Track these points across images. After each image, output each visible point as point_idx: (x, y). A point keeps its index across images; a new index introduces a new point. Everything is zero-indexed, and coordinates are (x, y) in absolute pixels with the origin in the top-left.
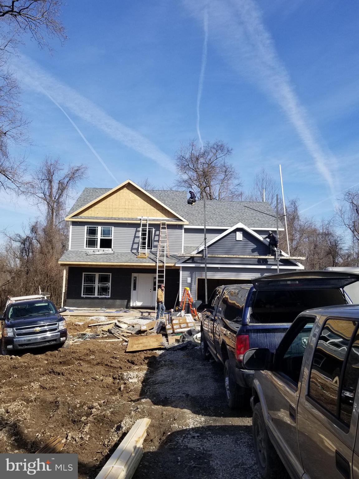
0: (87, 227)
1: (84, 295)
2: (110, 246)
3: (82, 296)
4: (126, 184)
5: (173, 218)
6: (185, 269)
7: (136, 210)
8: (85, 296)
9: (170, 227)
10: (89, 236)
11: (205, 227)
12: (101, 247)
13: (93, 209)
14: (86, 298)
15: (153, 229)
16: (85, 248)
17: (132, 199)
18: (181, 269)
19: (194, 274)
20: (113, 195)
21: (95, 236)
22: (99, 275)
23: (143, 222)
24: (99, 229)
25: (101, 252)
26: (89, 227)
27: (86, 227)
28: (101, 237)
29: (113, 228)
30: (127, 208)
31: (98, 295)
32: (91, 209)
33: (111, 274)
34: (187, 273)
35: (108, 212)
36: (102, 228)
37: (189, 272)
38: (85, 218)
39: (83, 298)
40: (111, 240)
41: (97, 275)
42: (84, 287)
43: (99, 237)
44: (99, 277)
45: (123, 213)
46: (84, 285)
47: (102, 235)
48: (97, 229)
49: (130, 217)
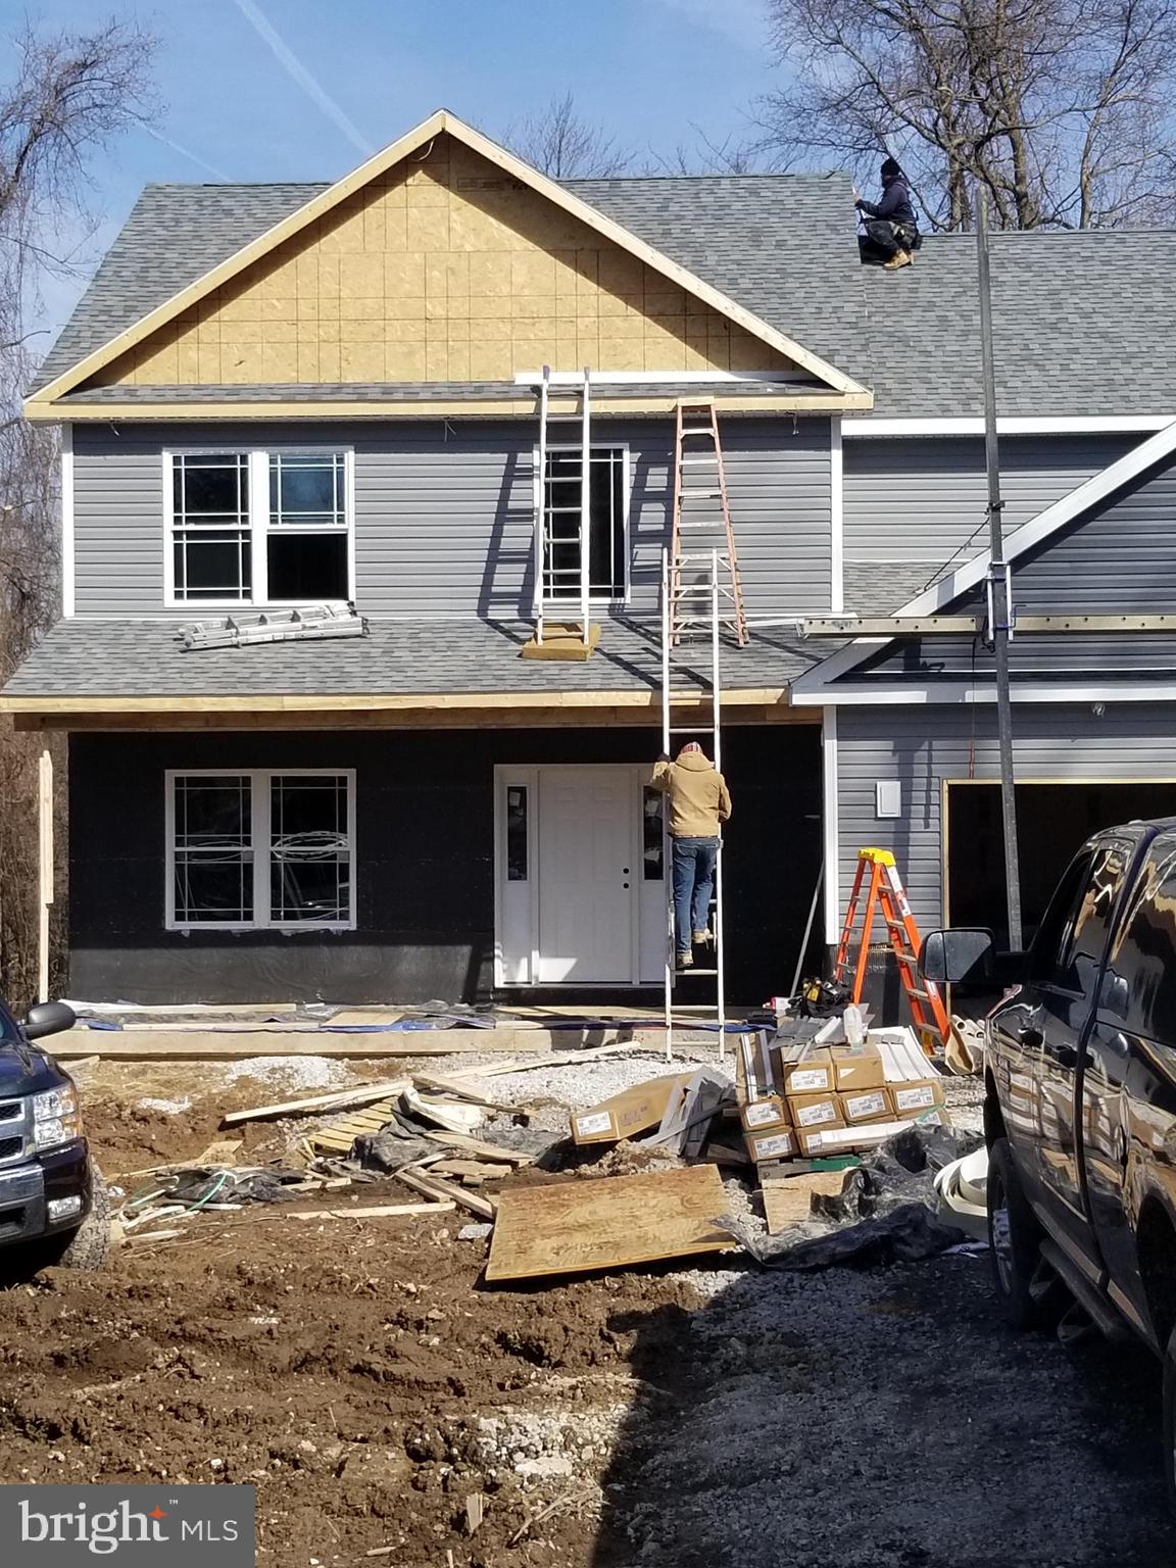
0: (176, 460)
1: (179, 917)
2: (334, 587)
3: (170, 924)
4: (425, 146)
5: (759, 369)
6: (856, 722)
7: (506, 328)
8: (186, 926)
9: (744, 432)
10: (189, 520)
11: (991, 425)
12: (275, 592)
13: (206, 328)
14: (199, 940)
15: (626, 455)
16: (170, 601)
17: (468, 248)
18: (830, 726)
19: (921, 756)
20: (341, 228)
21: (233, 519)
22: (275, 781)
23: (550, 408)
24: (259, 465)
25: (276, 629)
26: (189, 460)
27: (167, 457)
28: (274, 520)
29: (350, 456)
30: (440, 312)
31: (275, 916)
32: (191, 333)
33: (351, 774)
34: (874, 752)
35: (306, 351)
36: (272, 461)
37: (889, 744)
38: (160, 396)
39: (176, 940)
40: (340, 540)
41: (261, 784)
42: (179, 868)
43: (260, 521)
44: (275, 793)
45: (410, 354)
46: (178, 856)
47: (280, 513)
48: (244, 472)
49: (461, 375)
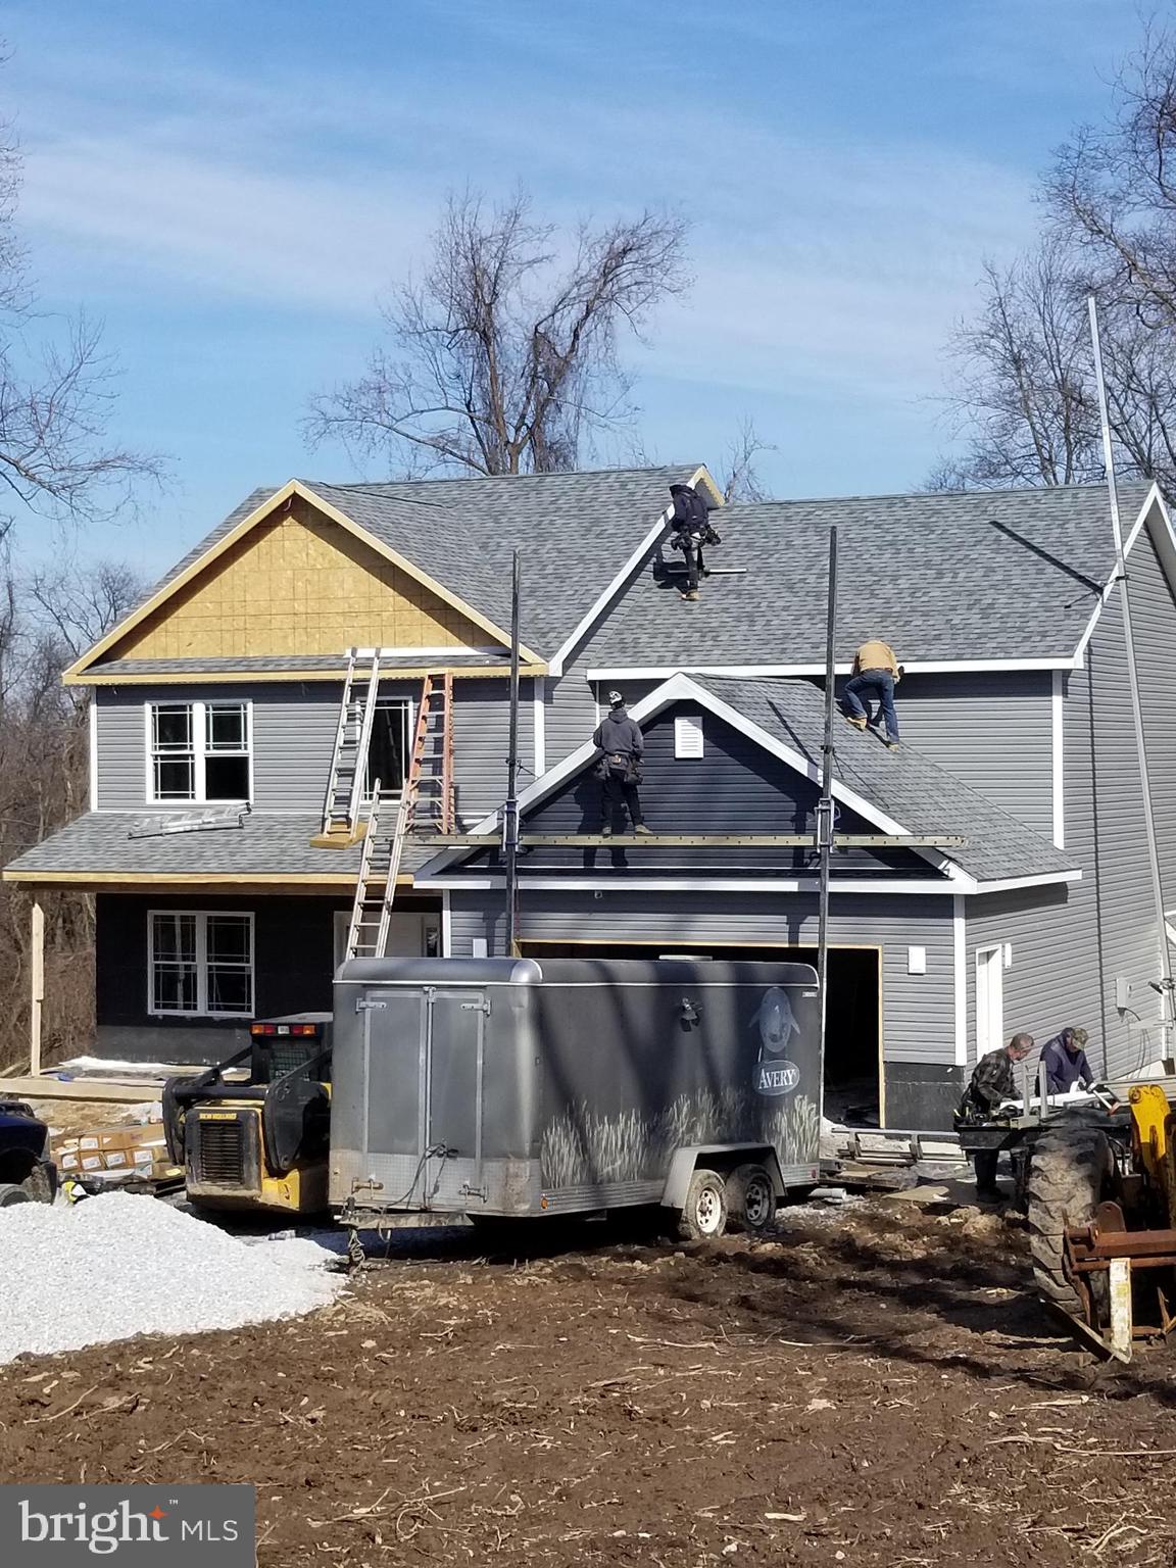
0: (154, 709)
1: (157, 1006)
2: (241, 792)
3: (151, 1010)
4: (286, 501)
5: (485, 646)
7: (340, 619)
8: (161, 1012)
9: (467, 689)
10: (161, 747)
12: (211, 794)
13: (170, 623)
14: (169, 1022)
15: (411, 704)
16: (150, 799)
17: (319, 567)
20: (246, 555)
21: (185, 747)
22: (209, 919)
24: (199, 714)
25: (210, 819)
26: (161, 709)
27: (148, 707)
28: (208, 748)
29: (250, 705)
30: (302, 609)
31: (210, 1008)
32: (162, 626)
33: (251, 915)
35: (227, 636)
36: (207, 709)
37: (481, 914)
38: (151, 667)
39: (154, 1022)
40: (244, 761)
41: (201, 918)
42: (157, 975)
43: (200, 748)
44: (209, 927)
45: (285, 637)
46: (157, 966)
47: (211, 743)
48: (191, 715)
49: (315, 650)
